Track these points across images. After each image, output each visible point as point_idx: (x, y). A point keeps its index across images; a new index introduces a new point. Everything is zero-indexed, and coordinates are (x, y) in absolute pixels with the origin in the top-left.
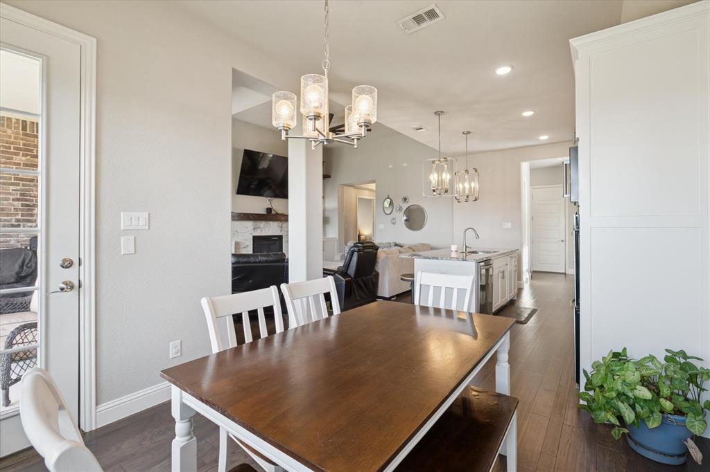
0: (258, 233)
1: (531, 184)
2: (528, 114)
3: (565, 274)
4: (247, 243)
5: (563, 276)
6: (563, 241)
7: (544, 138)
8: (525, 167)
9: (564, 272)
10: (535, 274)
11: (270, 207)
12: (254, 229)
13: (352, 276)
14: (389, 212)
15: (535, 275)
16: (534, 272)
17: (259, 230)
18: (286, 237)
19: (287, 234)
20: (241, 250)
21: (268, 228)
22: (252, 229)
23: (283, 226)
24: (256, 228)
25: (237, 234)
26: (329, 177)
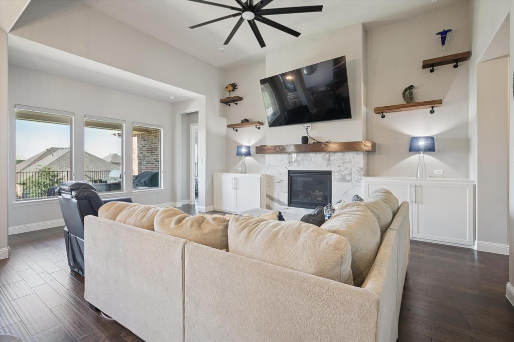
0: (294, 167)
4: (281, 178)
12: (290, 163)
17: (296, 164)
18: (338, 174)
19: (338, 169)
20: (275, 184)
21: (308, 161)
22: (287, 162)
23: (330, 158)
24: (292, 162)
25: (270, 167)
26: (466, 55)
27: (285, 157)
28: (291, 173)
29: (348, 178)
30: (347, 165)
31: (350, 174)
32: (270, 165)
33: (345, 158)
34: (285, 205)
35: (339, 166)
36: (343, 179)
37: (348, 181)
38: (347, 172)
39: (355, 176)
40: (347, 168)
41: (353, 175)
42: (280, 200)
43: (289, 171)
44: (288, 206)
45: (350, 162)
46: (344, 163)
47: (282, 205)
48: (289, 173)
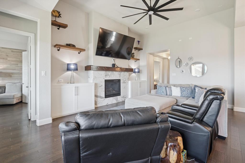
0: (108, 78)
4: (101, 84)
11: (114, 63)
14: (178, 67)
17: (108, 76)
18: (122, 80)
20: (98, 88)
21: (113, 75)
22: (104, 76)
23: (121, 74)
24: (106, 75)
25: (96, 78)
26: (142, 49)
27: (103, 73)
28: (106, 81)
30: (125, 77)
31: (126, 80)
32: (95, 77)
33: (125, 74)
34: (103, 98)
35: (123, 77)
36: (124, 82)
40: (125, 78)
42: (101, 96)
43: (105, 80)
44: (105, 98)
45: (126, 76)
46: (124, 76)
47: (101, 98)
48: (105, 81)
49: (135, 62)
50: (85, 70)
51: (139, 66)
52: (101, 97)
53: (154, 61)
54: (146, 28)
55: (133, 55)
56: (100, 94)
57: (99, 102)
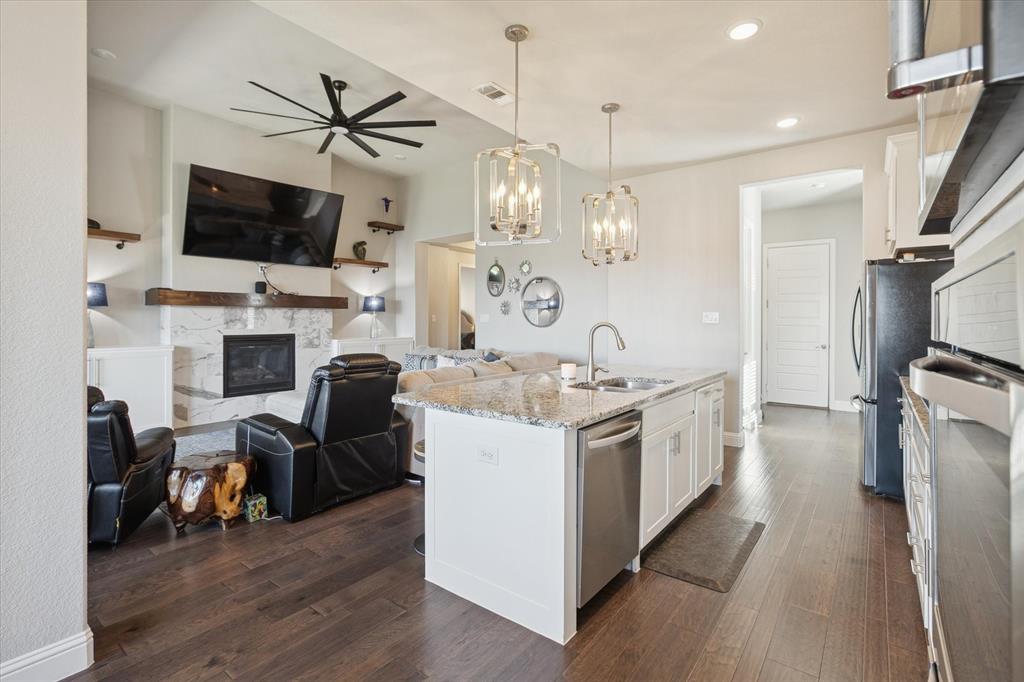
0: (236, 330)
1: (765, 239)
2: (743, 31)
3: (828, 409)
4: (209, 349)
5: (826, 413)
6: (824, 347)
7: (787, 123)
8: (751, 198)
9: (826, 406)
10: (770, 410)
11: (264, 280)
12: (227, 323)
13: (321, 436)
14: (496, 293)
15: (770, 412)
16: (769, 404)
17: (239, 325)
18: (302, 338)
19: (304, 331)
20: (194, 363)
22: (223, 322)
23: (295, 316)
24: (231, 321)
25: (183, 332)
26: (401, 228)
27: (217, 313)
28: (229, 341)
29: (316, 342)
30: (316, 326)
31: (318, 337)
32: (182, 327)
33: (314, 315)
34: (218, 397)
35: (306, 327)
36: (311, 344)
37: (317, 346)
38: (315, 335)
39: (324, 339)
40: (315, 330)
41: (322, 337)
42: (207, 389)
43: (225, 337)
44: (225, 397)
45: (318, 322)
46: (311, 323)
47: (210, 398)
48: (224, 341)
49: (374, 272)
50: (147, 304)
51: (393, 289)
52: (206, 395)
53: (462, 268)
54: (397, 158)
55: (360, 248)
56: (202, 384)
57: (195, 413)
